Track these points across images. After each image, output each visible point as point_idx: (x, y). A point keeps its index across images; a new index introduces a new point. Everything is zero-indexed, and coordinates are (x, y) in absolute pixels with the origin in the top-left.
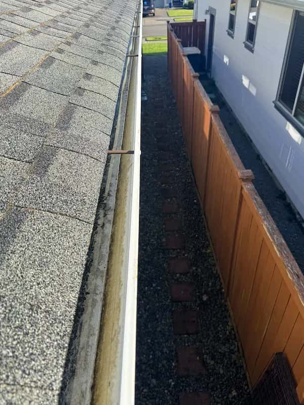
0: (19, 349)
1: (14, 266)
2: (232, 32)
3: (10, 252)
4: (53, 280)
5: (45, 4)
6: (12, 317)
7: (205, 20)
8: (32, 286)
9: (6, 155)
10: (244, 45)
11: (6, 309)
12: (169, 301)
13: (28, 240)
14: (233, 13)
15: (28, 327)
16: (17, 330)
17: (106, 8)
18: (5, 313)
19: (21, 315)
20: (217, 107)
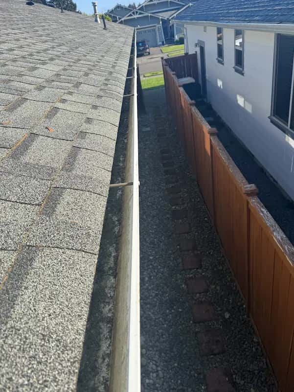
0: (33, 377)
1: (28, 300)
2: (222, 60)
3: (23, 288)
4: (62, 310)
5: (49, 62)
6: (26, 348)
7: (196, 52)
8: (44, 318)
9: (18, 201)
10: (234, 69)
11: (21, 341)
12: (191, 322)
13: (39, 276)
14: (220, 42)
15: (41, 356)
16: (31, 359)
17: (103, 56)
18: (20, 345)
19: (34, 346)
20: (214, 130)
